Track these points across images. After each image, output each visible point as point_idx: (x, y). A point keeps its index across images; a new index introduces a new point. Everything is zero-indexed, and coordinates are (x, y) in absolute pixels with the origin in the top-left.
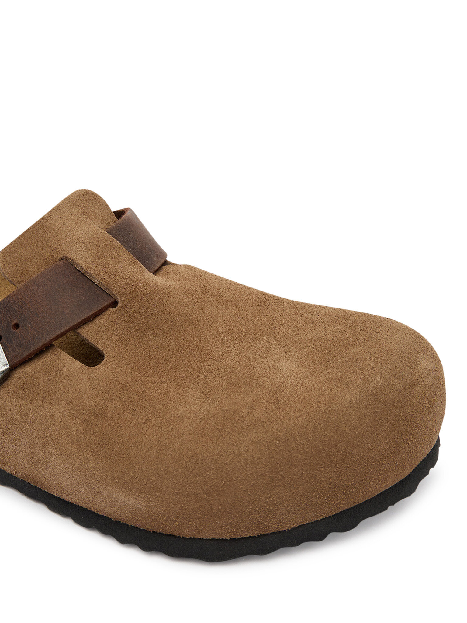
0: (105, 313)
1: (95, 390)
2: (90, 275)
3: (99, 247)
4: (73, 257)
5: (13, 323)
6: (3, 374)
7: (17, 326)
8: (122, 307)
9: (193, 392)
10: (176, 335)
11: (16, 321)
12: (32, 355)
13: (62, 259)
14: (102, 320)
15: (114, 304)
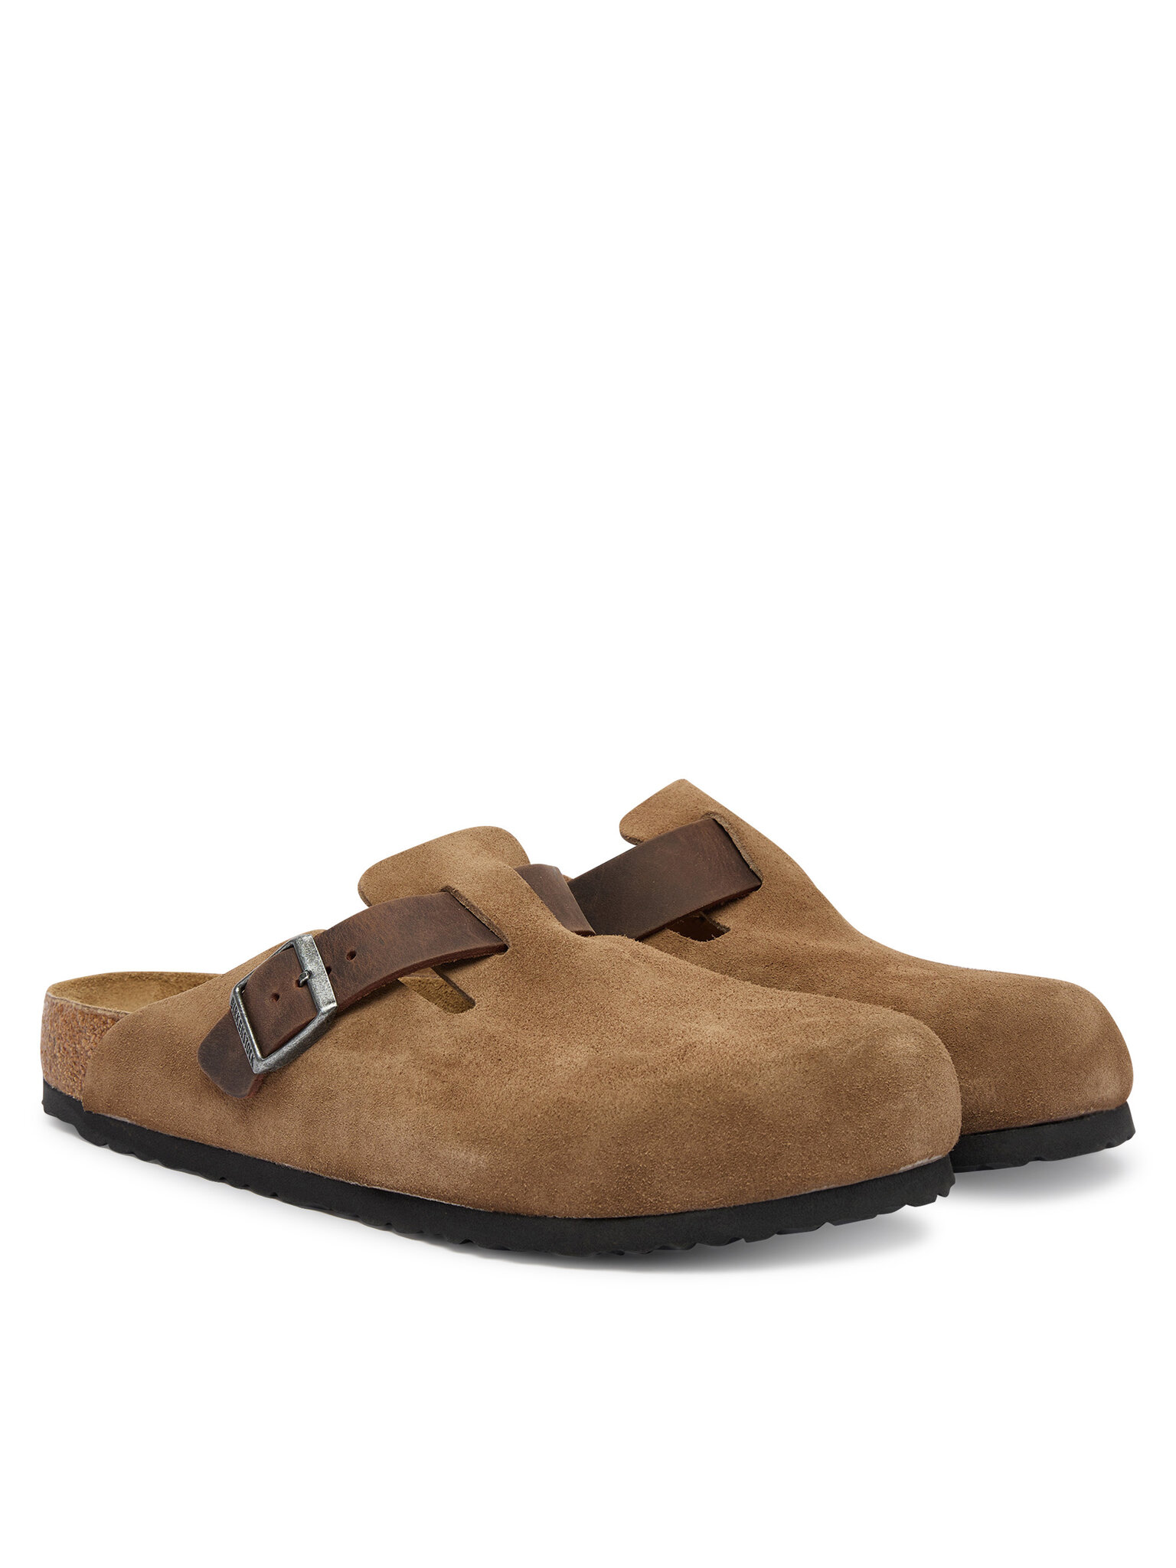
0: (489, 960)
1: (453, 1038)
2: (477, 910)
3: (497, 881)
4: (457, 887)
5: (348, 951)
6: (327, 1015)
7: (352, 955)
8: (512, 953)
9: (580, 1047)
10: (579, 992)
11: (353, 948)
12: (367, 992)
13: (442, 890)
14: (484, 966)
15: (504, 949)
